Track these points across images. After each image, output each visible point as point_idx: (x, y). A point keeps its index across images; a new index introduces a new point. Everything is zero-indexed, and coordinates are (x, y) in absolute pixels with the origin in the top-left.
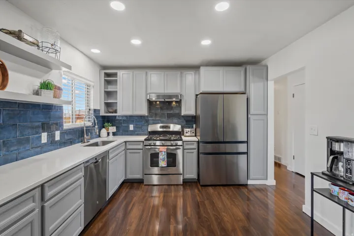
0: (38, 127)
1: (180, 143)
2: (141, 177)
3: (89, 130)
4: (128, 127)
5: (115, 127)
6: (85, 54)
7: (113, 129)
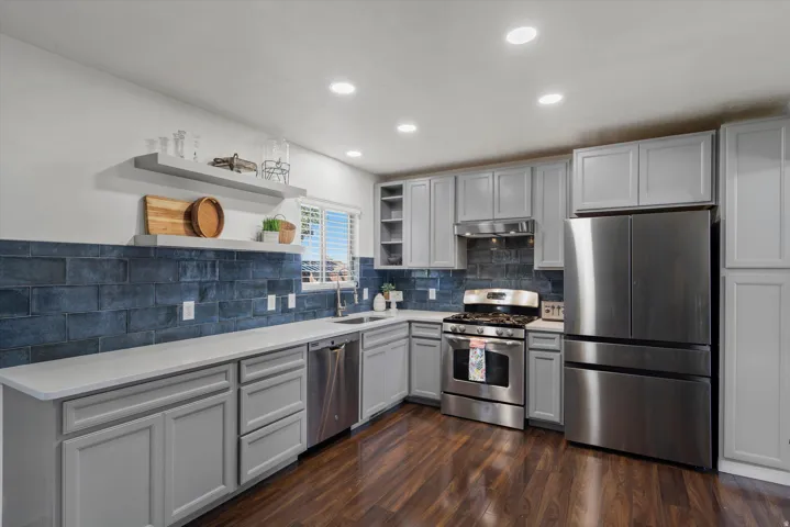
0: (262, 286)
1: (520, 333)
2: (438, 398)
3: (347, 295)
4: (427, 293)
5: (401, 293)
6: (339, 161)
7: (396, 296)
